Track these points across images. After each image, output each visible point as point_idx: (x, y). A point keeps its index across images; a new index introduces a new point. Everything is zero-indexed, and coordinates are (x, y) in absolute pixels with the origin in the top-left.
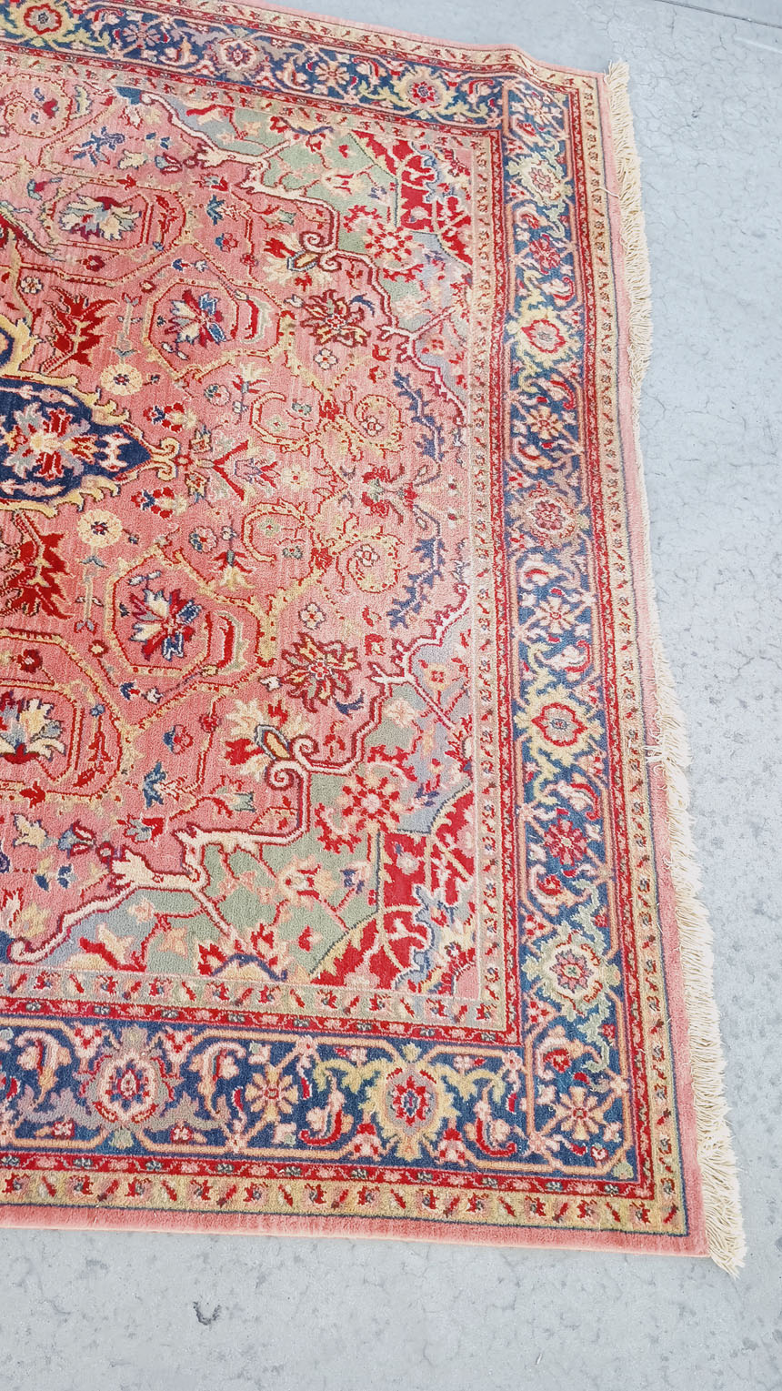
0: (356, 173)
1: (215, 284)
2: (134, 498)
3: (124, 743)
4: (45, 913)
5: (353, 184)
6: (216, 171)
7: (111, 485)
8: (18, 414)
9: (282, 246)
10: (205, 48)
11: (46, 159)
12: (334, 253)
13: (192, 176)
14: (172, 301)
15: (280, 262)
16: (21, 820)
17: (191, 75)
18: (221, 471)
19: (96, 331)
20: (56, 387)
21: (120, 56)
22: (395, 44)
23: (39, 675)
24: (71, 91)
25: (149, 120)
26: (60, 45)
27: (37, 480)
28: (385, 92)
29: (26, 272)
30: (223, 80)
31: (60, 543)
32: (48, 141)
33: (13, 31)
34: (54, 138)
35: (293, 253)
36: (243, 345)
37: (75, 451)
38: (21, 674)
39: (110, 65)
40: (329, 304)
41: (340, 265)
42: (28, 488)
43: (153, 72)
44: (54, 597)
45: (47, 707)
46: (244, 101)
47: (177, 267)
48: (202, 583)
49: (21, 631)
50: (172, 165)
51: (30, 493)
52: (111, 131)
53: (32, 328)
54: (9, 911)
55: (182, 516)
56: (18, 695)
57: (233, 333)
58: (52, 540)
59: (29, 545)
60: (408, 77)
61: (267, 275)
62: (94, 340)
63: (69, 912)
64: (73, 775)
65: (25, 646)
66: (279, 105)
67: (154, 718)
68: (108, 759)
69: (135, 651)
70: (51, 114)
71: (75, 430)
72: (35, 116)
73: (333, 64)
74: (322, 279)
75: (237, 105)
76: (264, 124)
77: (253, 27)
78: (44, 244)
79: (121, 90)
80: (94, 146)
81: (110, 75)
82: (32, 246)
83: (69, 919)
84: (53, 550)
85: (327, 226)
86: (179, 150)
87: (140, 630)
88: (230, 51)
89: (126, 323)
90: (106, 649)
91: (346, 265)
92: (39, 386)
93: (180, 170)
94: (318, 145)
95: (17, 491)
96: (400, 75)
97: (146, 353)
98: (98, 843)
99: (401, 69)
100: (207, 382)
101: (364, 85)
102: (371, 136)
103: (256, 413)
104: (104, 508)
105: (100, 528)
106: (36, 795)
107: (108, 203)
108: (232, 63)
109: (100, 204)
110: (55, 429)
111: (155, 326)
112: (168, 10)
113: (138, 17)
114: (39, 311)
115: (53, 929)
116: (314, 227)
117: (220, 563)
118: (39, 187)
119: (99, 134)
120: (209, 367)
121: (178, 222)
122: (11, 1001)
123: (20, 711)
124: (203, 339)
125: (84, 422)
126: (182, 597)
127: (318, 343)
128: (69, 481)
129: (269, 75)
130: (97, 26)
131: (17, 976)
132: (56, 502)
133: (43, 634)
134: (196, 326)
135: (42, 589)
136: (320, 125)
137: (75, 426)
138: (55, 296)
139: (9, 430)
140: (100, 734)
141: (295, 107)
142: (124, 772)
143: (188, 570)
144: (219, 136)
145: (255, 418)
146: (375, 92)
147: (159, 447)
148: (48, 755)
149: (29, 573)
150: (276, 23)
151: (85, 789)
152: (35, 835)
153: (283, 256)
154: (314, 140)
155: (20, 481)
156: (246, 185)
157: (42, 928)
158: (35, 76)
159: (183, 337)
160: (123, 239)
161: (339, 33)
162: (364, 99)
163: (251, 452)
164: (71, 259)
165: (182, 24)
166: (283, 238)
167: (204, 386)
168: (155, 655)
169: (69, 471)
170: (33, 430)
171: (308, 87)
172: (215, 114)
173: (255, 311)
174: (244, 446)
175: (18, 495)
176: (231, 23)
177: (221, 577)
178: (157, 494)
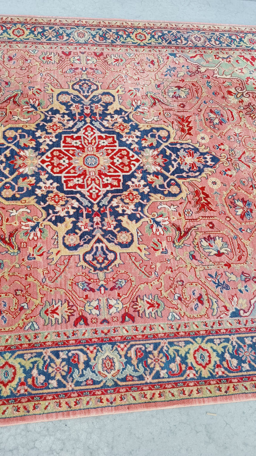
0: (243, 67)
1: (217, 106)
2: (220, 173)
3: (246, 246)
4: (245, 300)
5: (244, 71)
6: (205, 73)
7: (213, 170)
8: (179, 153)
9: (231, 92)
10: (188, 38)
11: (157, 78)
12: (246, 92)
13: (199, 76)
14: (208, 113)
15: (232, 97)
16: (227, 273)
17: (187, 47)
18: (241, 161)
19: (190, 125)
20: (186, 143)
21: (166, 44)
22: (239, 29)
23: (215, 229)
24: (157, 57)
25: (181, 62)
26: (148, 44)
27: (192, 171)
28: (242, 43)
29: (165, 111)
30: (196, 47)
31: (205, 189)
32: (156, 72)
33: (134, 42)
34: (157, 71)
35: (235, 94)
36: (232, 123)
37: (199, 161)
38: (210, 230)
39: (164, 47)
40: (251, 107)
41: (249, 95)
42: (190, 174)
43: (177, 48)
44: (210, 205)
45: (221, 238)
46: (205, 52)
47: (205, 103)
48: (249, 195)
49: (205, 217)
50: (192, 74)
51: (192, 176)
52: (172, 67)
53: (173, 127)
54: (235, 302)
55: (236, 176)
56: (212, 236)
57: (228, 119)
58: (203, 188)
59: (197, 190)
60: (246, 38)
61: (230, 101)
62: (191, 128)
63: (252, 299)
64: (236, 258)
65: (208, 221)
66: (215, 52)
67: (252, 237)
68: (244, 252)
69: (238, 218)
70: (154, 64)
71: (197, 155)
72: (149, 66)
73: (225, 37)
74: (246, 100)
75: (203, 53)
76: (213, 58)
77: (199, 30)
78: (166, 102)
79: (170, 54)
80: (169, 72)
81: (165, 50)
82: (164, 104)
83: (252, 301)
84: (204, 191)
85: (241, 84)
86: (192, 69)
87: (237, 212)
88: (195, 38)
89: (198, 121)
90: (231, 219)
91: (251, 95)
92: (181, 144)
93: (195, 75)
94: (230, 61)
95: (187, 175)
96: (244, 37)
97: (207, 130)
98: (252, 277)
99: (244, 36)
100: (226, 135)
101: (235, 42)
102: (243, 56)
103: (243, 142)
104: (213, 177)
105: (214, 183)
106: (228, 265)
107: (179, 88)
108: (197, 41)
109: (177, 88)
110: (191, 156)
111: (206, 121)
112: (173, 29)
113: (166, 32)
114: (173, 122)
115: (249, 305)
116: (238, 85)
117: (251, 188)
118: (159, 86)
119: (169, 68)
120: (225, 131)
121: (200, 90)
122: (247, 329)
123: (214, 241)
124: (221, 123)
125: (198, 152)
126: (245, 200)
127: (252, 119)
128: (201, 171)
129: (208, 43)
130: (156, 37)
131: (245, 321)
132: (200, 177)
133: (212, 217)
134: (217, 120)
135: (205, 203)
136: (228, 56)
137: (195, 154)
138: (175, 117)
139: (178, 158)
140: (239, 245)
141: (219, 51)
142: (250, 255)
143: (243, 192)
144: (202, 63)
145: (244, 144)
146: (239, 43)
147: (221, 156)
148: (227, 252)
149: (200, 199)
150: (204, 28)
151: (241, 261)
152: (233, 278)
153: (233, 95)
154: (228, 60)
155: (187, 173)
156: (215, 76)
157: (246, 305)
158: (145, 54)
159: (215, 123)
160: (187, 97)
161: (223, 28)
162: (237, 46)
163: (247, 154)
164: (175, 105)
165: (179, 32)
166: (230, 90)
167: (226, 137)
168: (245, 218)
169: (199, 167)
170: (185, 157)
171: (220, 45)
172: (198, 57)
173: (231, 112)
174: (244, 153)
175: (188, 177)
176: (192, 30)
177: (253, 192)
178: (226, 171)
